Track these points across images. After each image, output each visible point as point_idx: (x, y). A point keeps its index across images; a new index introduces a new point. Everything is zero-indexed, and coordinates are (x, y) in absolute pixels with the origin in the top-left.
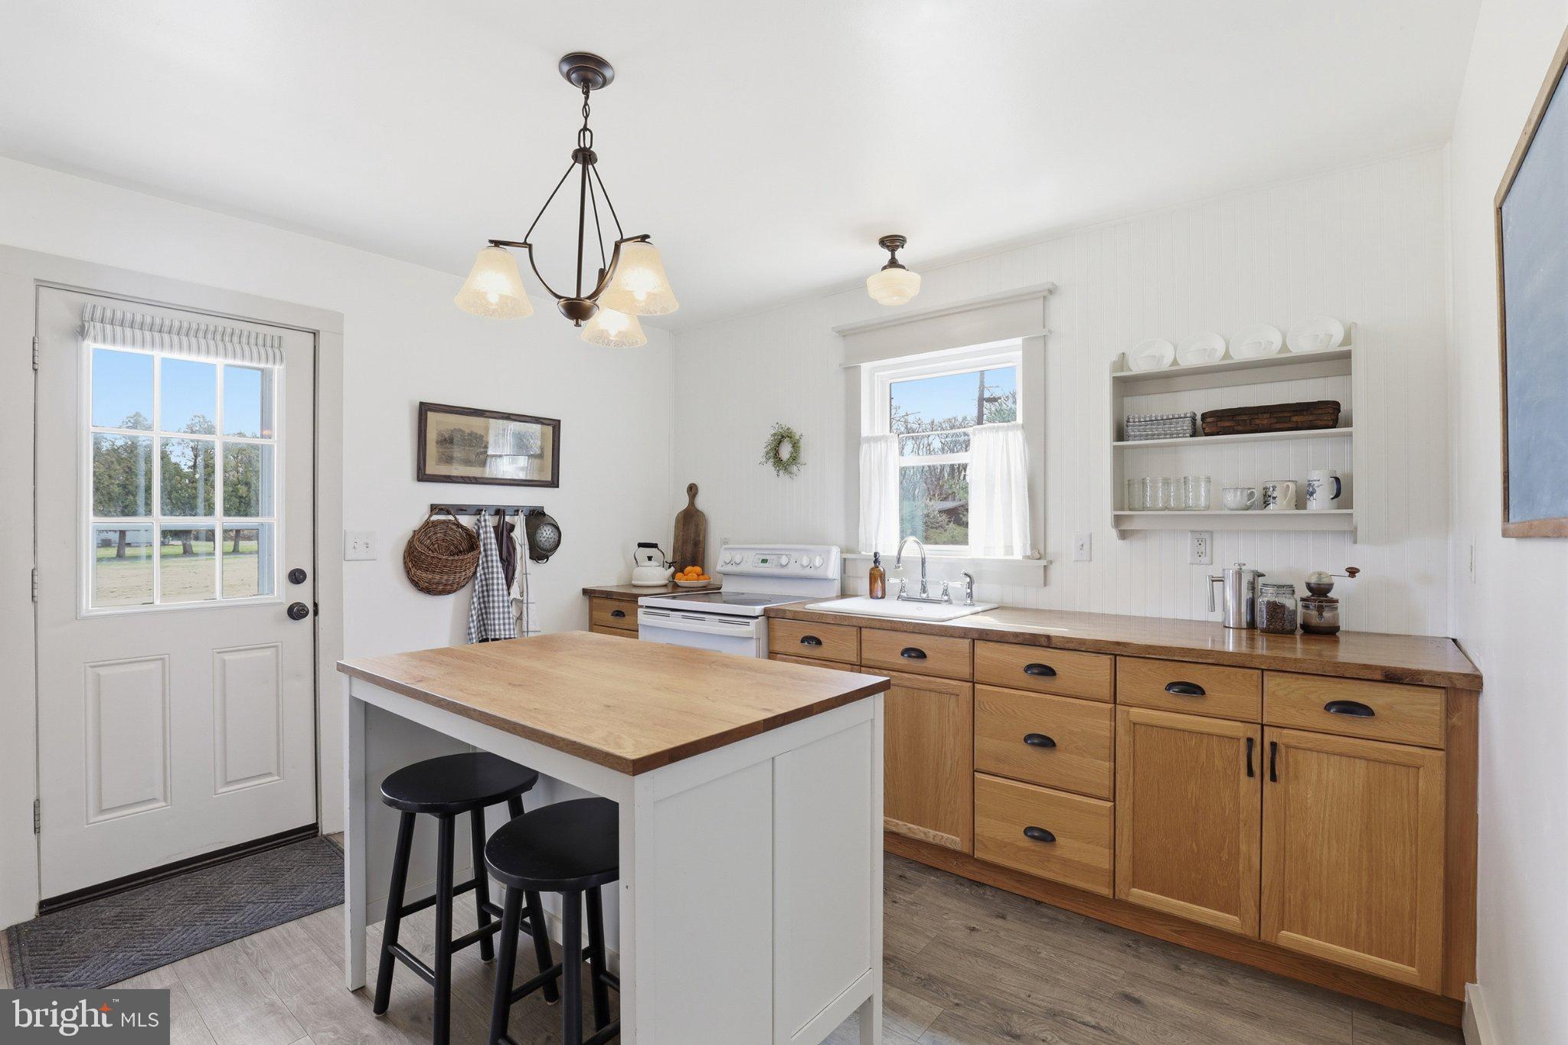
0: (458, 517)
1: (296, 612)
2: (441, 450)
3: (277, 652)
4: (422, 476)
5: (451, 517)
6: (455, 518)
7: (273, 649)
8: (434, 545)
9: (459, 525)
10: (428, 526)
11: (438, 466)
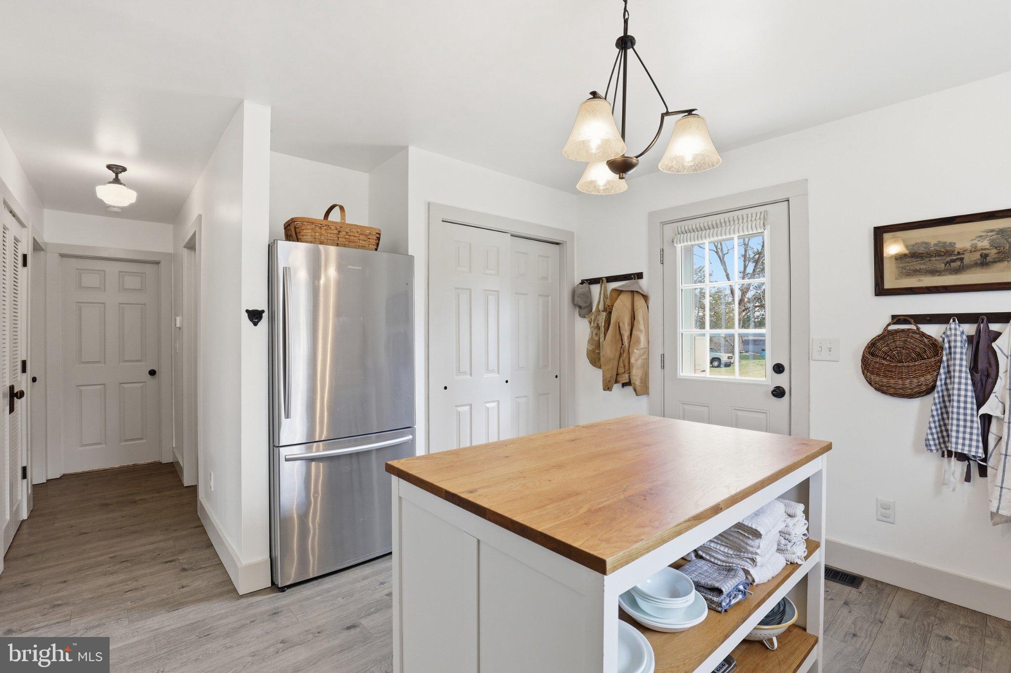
0: (920, 326)
1: (779, 393)
2: (901, 265)
3: (767, 415)
4: (880, 290)
5: (913, 327)
6: (917, 326)
7: (765, 414)
8: (892, 351)
9: (923, 335)
10: (886, 336)
11: (898, 281)
